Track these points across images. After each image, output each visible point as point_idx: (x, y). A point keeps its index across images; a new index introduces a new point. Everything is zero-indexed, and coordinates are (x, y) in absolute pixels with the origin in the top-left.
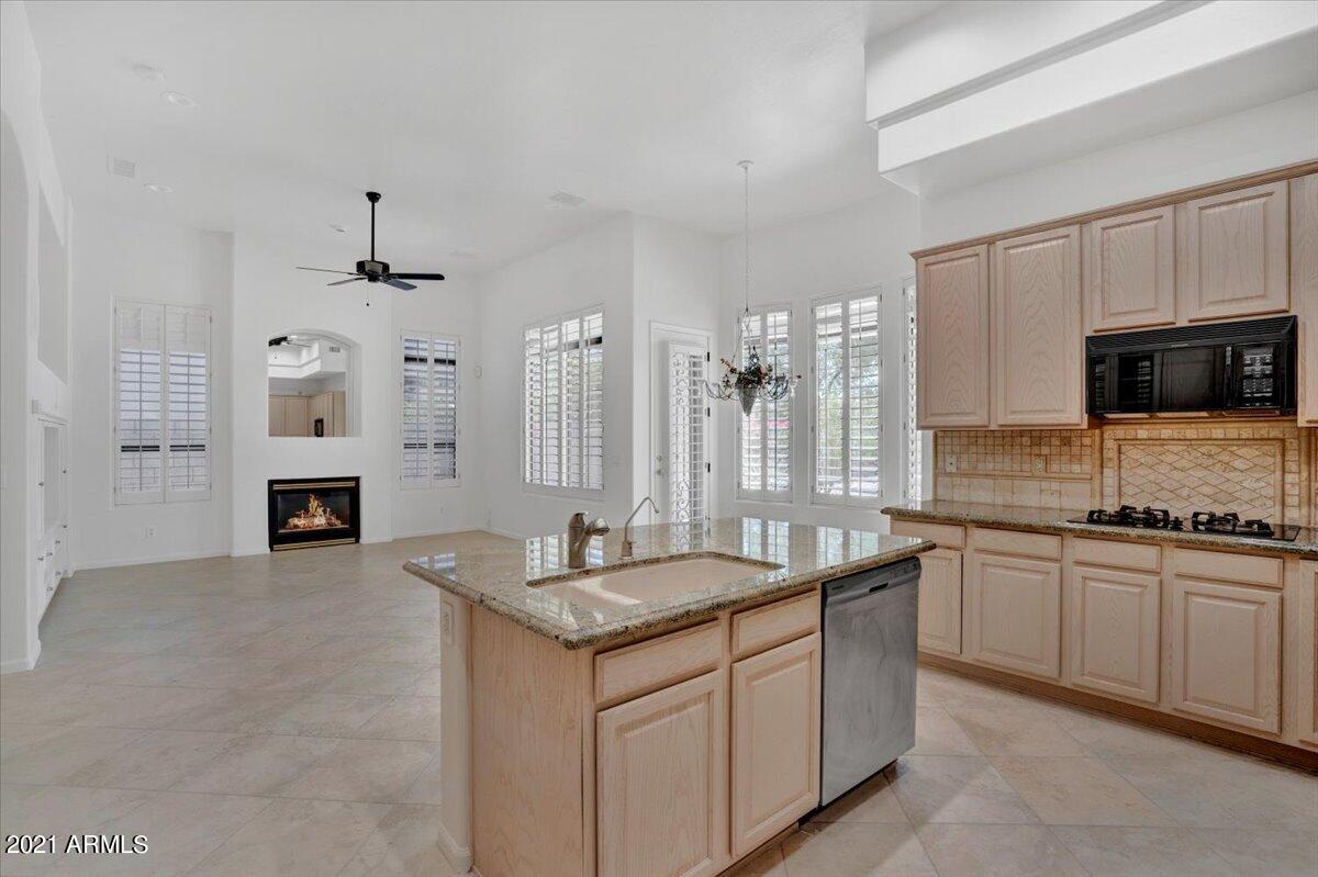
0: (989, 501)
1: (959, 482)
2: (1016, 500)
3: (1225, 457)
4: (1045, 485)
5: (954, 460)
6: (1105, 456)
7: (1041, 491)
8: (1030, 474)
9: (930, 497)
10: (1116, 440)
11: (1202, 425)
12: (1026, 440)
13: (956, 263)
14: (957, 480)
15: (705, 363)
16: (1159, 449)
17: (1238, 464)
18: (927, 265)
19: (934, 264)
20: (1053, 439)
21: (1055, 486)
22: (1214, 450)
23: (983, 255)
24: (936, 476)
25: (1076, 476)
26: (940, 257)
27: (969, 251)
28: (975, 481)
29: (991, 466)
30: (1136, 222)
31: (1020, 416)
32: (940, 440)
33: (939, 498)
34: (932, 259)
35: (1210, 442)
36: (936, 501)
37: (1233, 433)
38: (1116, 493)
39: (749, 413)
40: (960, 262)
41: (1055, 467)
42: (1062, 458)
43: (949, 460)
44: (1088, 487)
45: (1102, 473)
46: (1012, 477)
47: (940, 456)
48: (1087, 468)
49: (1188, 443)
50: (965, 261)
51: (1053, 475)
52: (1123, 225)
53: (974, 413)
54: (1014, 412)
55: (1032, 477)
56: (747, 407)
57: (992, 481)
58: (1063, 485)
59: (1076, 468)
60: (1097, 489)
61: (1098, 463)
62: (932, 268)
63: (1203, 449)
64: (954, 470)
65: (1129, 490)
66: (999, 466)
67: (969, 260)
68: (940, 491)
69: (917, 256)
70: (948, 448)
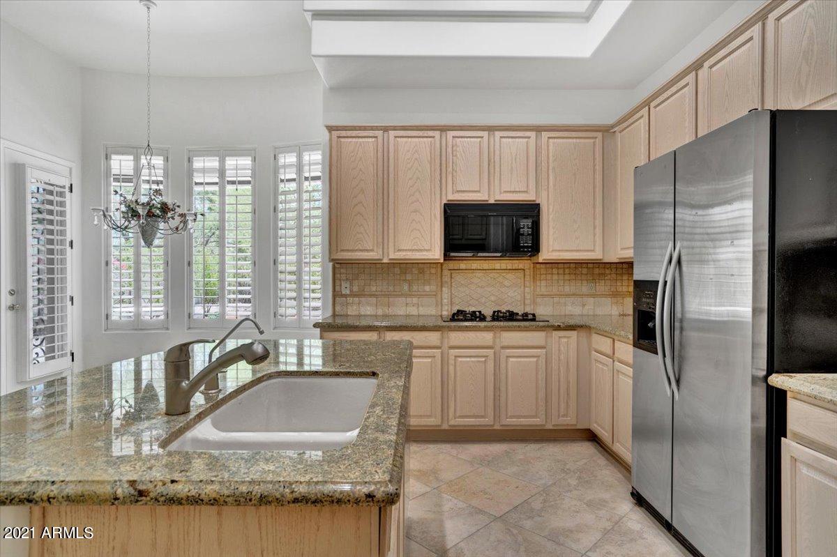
0: (373, 313)
1: (351, 301)
2: (391, 311)
3: (500, 279)
4: (409, 300)
5: (348, 285)
6: (443, 280)
7: (407, 304)
8: (400, 293)
9: (329, 313)
10: (449, 270)
11: (491, 262)
12: (397, 270)
13: (360, 140)
14: (350, 300)
15: (68, 194)
16: (471, 275)
17: (506, 283)
18: (339, 137)
19: (344, 137)
20: (413, 270)
21: (415, 300)
22: (497, 275)
23: (380, 139)
24: (334, 297)
25: (428, 293)
26: (349, 133)
27: (371, 133)
28: (363, 299)
29: (374, 289)
30: (470, 137)
31: (404, 253)
32: (337, 271)
33: (337, 313)
34: (343, 133)
35: (494, 271)
36: (334, 315)
37: (504, 266)
38: (450, 303)
39: (149, 244)
40: (364, 140)
41: (415, 288)
42: (420, 281)
43: (344, 285)
44: (434, 299)
45: (442, 291)
46: (388, 296)
47: (338, 283)
48: (433, 288)
49: (484, 271)
50: (366, 140)
51: (413, 293)
52: (464, 137)
53: (372, 250)
54: (399, 250)
55: (402, 295)
56: (148, 240)
57: (375, 299)
58: (421, 299)
59: (427, 288)
60: (439, 300)
61: (439, 284)
62: (342, 140)
63: (491, 275)
64: (348, 292)
65: (456, 300)
66: (379, 289)
67: (370, 140)
68: (338, 308)
69: (330, 129)
70: (343, 277)
